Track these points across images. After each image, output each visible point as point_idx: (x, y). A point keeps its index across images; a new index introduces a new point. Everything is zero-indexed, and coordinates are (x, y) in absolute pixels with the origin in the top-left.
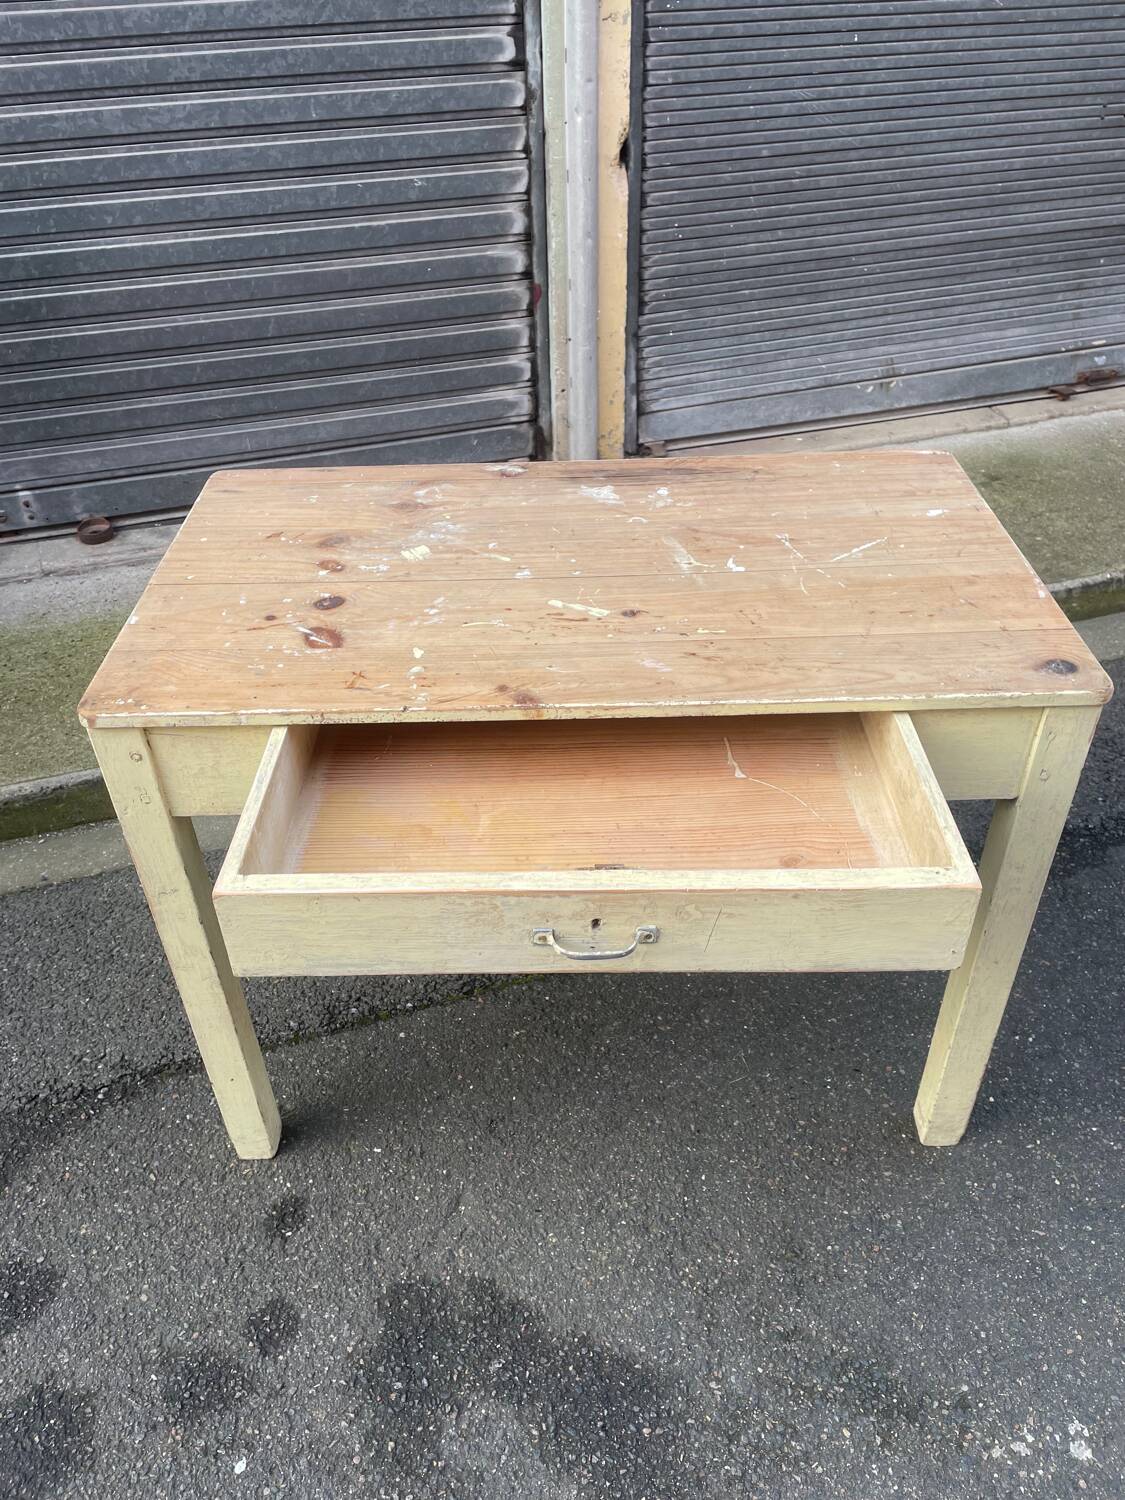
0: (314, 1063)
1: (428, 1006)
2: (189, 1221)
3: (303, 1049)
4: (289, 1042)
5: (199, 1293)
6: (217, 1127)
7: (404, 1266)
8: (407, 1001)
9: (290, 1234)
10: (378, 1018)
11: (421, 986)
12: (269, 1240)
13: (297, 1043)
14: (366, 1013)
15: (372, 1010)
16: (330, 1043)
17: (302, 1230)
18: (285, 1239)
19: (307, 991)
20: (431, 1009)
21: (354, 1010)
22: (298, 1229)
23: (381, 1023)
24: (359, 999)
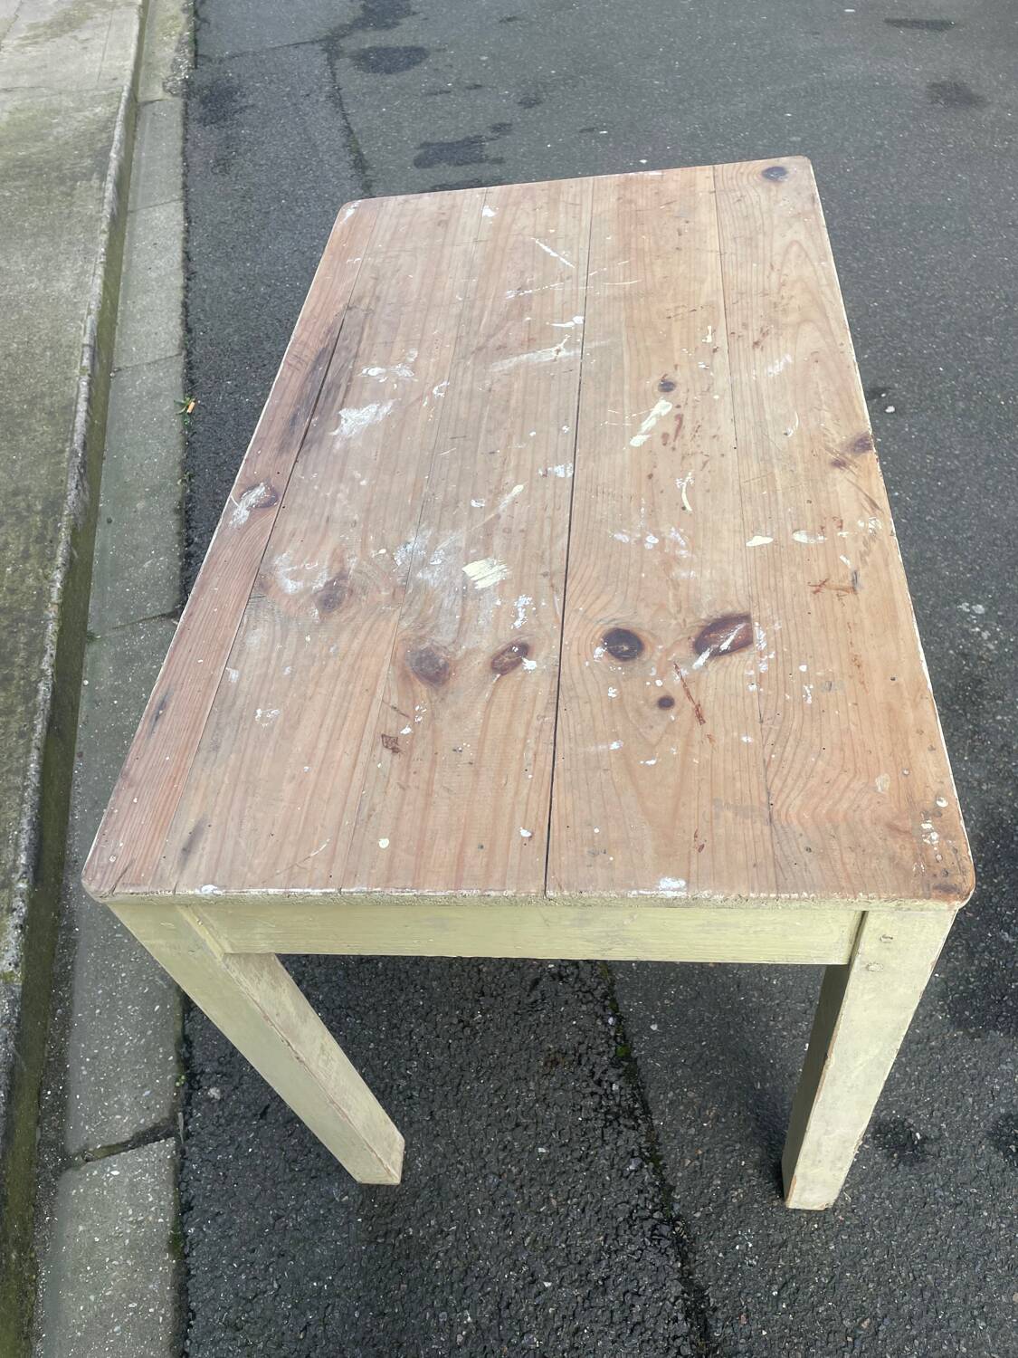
0: (692, 1131)
1: (613, 1000)
2: (918, 1261)
3: (670, 1149)
4: (658, 1170)
5: (1000, 1229)
6: (790, 1246)
7: (932, 1016)
8: (606, 1024)
9: (918, 1135)
10: (628, 1057)
11: (584, 1008)
12: (929, 1157)
13: (661, 1158)
14: (621, 1071)
15: (615, 1063)
16: (663, 1112)
17: (911, 1121)
18: (925, 1139)
19: (577, 1155)
20: (618, 996)
21: (615, 1087)
22: (911, 1126)
23: (635, 1054)
24: (599, 1083)
